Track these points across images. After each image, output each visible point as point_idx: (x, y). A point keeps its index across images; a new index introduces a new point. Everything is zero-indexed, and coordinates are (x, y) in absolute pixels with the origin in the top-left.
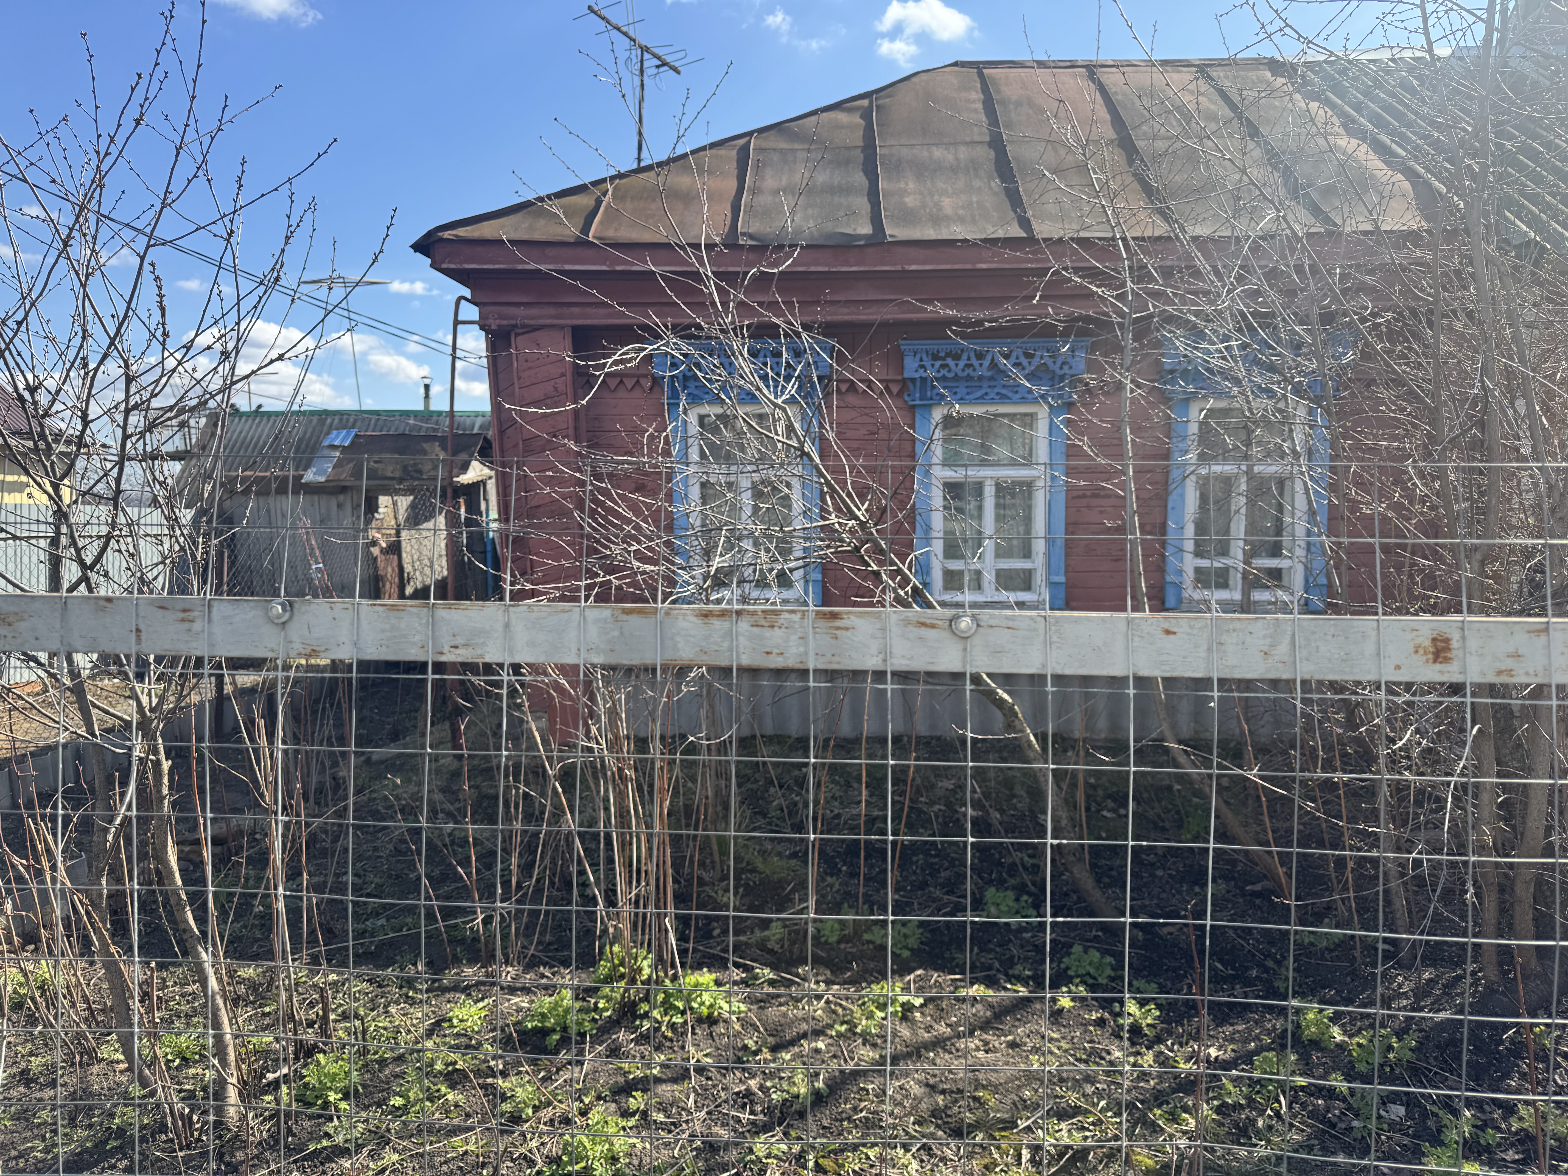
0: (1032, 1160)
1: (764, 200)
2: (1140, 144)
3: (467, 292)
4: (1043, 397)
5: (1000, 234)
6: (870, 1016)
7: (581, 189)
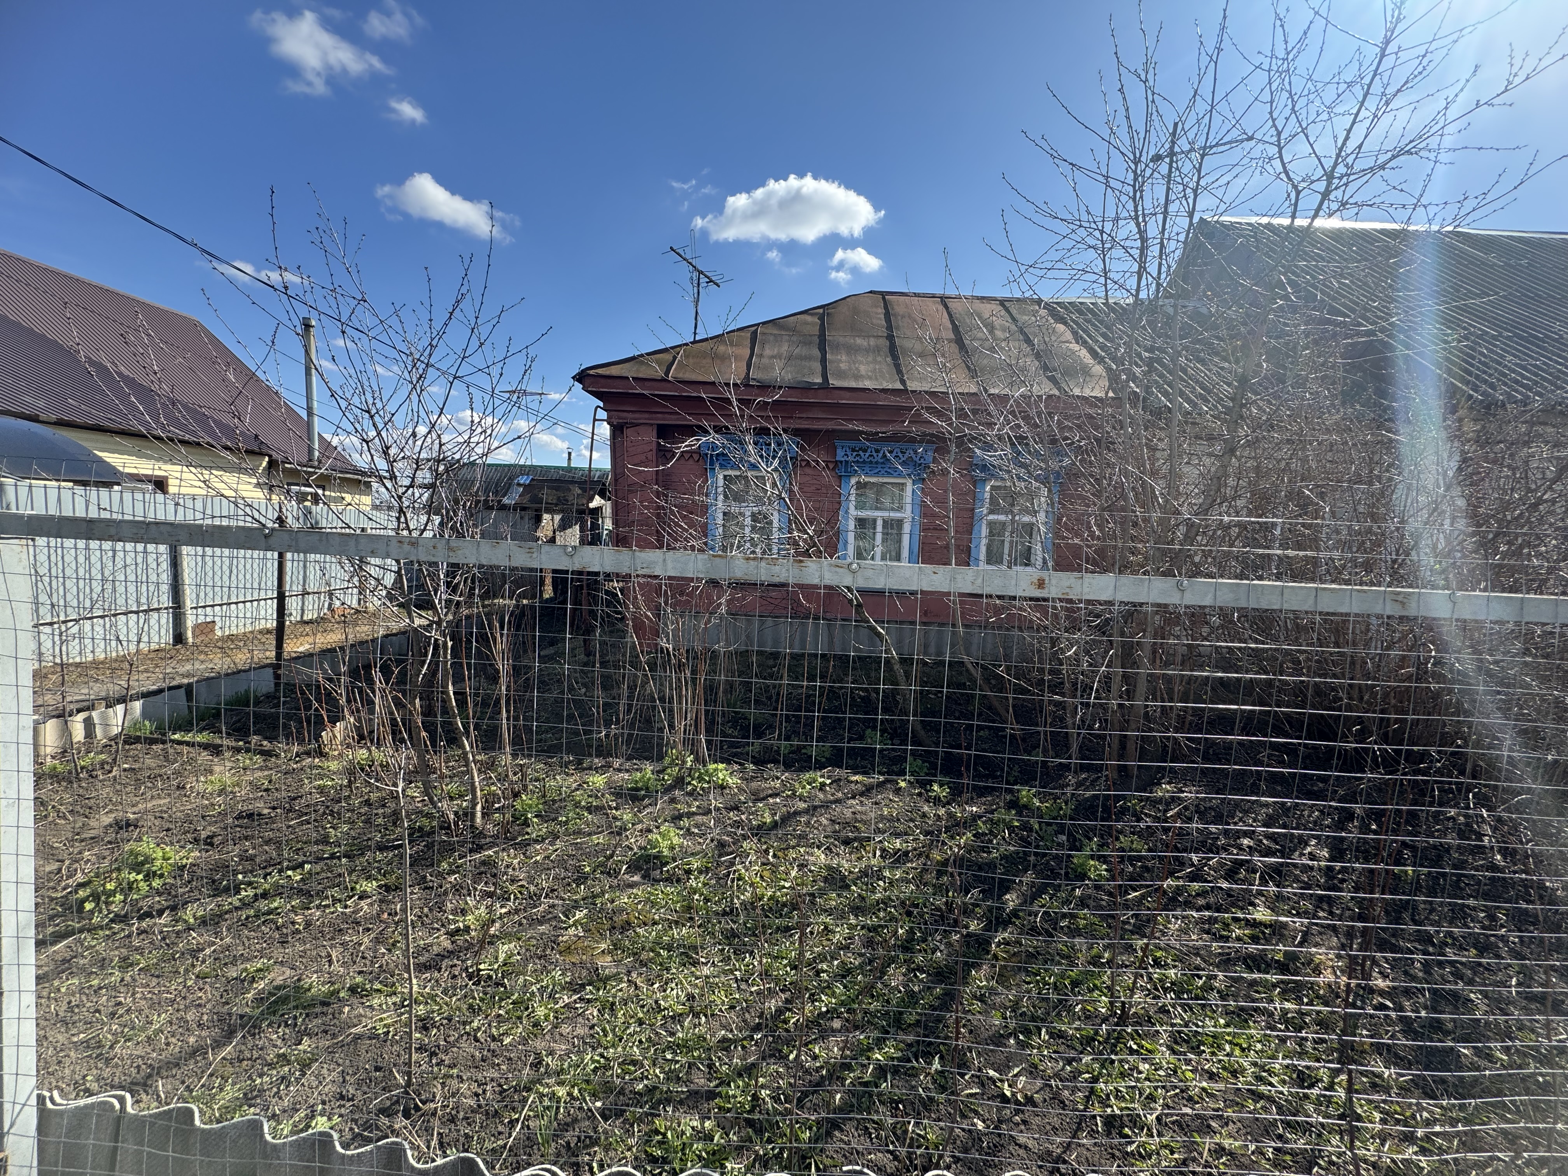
0: (881, 856)
1: (765, 361)
2: (966, 342)
3: (601, 404)
4: (909, 475)
5: (890, 387)
6: (804, 787)
7: (665, 350)
